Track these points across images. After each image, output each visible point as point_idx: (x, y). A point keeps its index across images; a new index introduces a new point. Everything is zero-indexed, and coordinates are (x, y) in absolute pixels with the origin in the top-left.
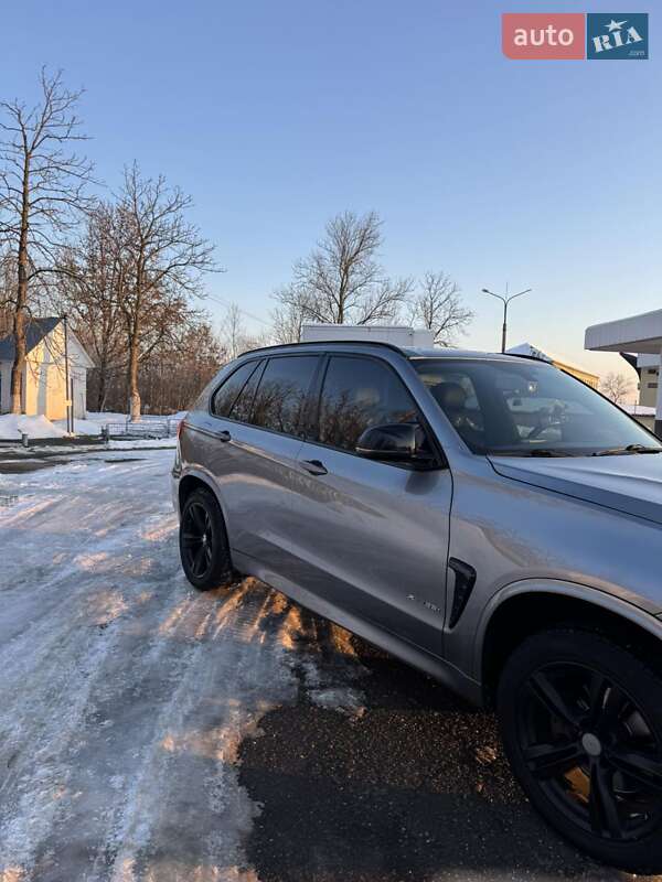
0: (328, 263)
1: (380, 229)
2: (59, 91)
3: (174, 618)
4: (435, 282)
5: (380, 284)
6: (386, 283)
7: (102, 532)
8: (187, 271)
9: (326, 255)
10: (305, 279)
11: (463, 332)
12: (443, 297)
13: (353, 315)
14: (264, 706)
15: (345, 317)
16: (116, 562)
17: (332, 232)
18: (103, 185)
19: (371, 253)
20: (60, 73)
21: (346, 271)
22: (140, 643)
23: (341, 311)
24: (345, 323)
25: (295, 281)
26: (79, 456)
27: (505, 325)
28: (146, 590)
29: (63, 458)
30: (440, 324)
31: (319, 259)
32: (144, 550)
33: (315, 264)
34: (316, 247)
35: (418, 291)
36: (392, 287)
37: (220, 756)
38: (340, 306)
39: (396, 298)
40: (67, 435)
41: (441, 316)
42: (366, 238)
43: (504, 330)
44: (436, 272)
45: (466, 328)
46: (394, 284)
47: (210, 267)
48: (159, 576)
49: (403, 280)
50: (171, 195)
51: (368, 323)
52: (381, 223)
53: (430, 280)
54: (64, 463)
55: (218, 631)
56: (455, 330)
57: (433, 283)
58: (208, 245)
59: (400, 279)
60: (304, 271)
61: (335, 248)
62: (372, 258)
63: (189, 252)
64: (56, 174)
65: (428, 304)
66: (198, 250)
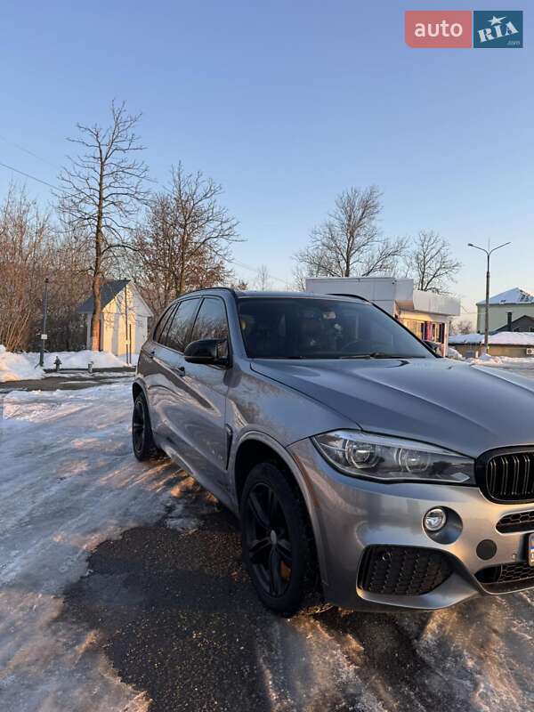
0: (337, 229)
1: (379, 200)
2: (124, 116)
3: (111, 475)
4: (427, 239)
5: (381, 244)
6: (386, 243)
7: (103, 426)
8: (219, 242)
9: (336, 223)
10: (319, 243)
11: (452, 279)
12: (434, 252)
13: (357, 269)
14: (132, 524)
15: (351, 271)
16: (98, 444)
17: (341, 205)
18: (155, 181)
19: (373, 218)
20: (124, 103)
21: (352, 235)
22: (80, 488)
23: (348, 266)
24: (351, 276)
25: (310, 244)
26: (123, 379)
27: (488, 273)
28: (105, 460)
29: (112, 380)
30: (432, 273)
31: (330, 227)
32: (123, 437)
33: (327, 230)
34: (328, 217)
35: (414, 247)
36: (391, 245)
37: (85, 547)
38: (348, 263)
39: (393, 254)
40: (126, 365)
41: (433, 266)
42: (368, 207)
43: (488, 277)
44: (427, 231)
45: (453, 276)
46: (393, 243)
47: (234, 238)
48: (121, 453)
49: (400, 239)
50: (206, 185)
51: (371, 275)
52: (382, 194)
53: (423, 238)
54: (110, 383)
55: (134, 484)
56: (444, 278)
57: (424, 240)
58: (234, 222)
59: (398, 238)
60: (318, 237)
61: (343, 217)
62: (373, 223)
63: (220, 227)
64: (123, 175)
65: (421, 257)
66: (226, 226)
